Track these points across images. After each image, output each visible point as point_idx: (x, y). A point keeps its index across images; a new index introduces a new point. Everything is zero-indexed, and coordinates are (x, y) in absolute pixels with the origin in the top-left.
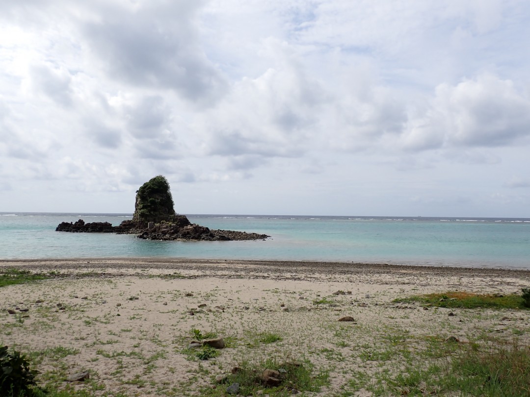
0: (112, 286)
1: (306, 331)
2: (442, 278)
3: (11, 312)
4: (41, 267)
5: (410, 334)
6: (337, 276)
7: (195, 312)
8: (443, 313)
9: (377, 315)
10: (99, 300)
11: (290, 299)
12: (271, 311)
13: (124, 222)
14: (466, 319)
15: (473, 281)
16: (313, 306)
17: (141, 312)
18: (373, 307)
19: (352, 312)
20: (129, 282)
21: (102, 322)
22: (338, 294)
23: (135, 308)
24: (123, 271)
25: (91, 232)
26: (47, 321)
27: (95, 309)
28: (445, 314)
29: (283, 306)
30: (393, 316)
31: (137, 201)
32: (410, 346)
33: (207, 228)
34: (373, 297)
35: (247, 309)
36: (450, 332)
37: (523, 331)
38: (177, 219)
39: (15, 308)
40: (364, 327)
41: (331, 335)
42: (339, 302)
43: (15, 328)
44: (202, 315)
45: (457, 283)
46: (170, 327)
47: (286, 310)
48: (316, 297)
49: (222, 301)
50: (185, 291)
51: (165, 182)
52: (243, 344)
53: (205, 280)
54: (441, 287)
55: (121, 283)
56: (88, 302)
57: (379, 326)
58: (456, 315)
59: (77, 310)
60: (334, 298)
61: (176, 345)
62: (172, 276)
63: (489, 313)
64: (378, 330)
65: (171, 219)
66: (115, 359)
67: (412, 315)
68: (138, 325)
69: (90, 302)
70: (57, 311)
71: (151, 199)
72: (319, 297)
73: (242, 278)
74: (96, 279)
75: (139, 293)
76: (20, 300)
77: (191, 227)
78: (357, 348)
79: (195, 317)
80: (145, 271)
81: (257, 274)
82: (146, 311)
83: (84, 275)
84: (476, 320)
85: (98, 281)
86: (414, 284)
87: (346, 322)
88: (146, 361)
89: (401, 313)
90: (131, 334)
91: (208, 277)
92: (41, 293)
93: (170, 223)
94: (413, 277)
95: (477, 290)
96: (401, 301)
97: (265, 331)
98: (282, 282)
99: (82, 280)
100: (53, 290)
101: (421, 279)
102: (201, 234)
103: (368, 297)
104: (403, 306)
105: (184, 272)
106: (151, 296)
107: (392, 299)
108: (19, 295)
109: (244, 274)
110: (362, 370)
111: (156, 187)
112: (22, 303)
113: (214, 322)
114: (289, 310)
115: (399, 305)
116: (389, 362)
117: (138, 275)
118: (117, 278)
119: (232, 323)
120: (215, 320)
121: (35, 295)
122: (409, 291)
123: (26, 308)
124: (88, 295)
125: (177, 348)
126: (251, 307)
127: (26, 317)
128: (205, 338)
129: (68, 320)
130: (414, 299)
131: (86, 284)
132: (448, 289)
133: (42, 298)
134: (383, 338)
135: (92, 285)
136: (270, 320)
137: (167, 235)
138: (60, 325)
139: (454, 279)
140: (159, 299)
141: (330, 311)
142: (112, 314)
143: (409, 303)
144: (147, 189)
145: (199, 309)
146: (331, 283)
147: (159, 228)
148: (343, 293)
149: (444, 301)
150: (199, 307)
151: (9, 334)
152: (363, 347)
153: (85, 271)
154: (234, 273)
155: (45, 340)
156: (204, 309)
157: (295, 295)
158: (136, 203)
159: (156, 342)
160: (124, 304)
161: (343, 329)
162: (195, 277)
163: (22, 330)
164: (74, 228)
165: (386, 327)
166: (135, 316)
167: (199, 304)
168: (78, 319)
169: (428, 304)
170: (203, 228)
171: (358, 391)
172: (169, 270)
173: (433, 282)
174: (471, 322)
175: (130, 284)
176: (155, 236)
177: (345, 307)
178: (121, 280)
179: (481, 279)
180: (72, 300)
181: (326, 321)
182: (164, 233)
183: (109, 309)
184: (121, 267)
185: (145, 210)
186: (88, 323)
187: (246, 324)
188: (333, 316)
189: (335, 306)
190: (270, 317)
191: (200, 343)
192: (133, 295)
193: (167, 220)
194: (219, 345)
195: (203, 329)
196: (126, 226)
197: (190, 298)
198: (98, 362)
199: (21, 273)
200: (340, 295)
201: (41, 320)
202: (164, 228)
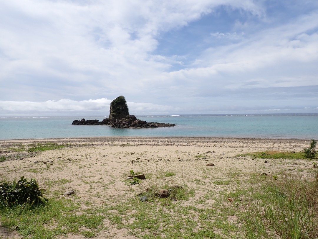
0: (96, 150)
1: (188, 171)
2: (263, 144)
3: (45, 163)
4: (63, 142)
5: (242, 172)
6: (209, 144)
7: (134, 162)
8: (262, 161)
9: (227, 163)
10: (88, 157)
11: (183, 155)
12: (172, 161)
13: (105, 119)
14: (273, 164)
15: (280, 145)
16: (194, 159)
17: (107, 162)
18: (225, 159)
19: (214, 161)
21: (88, 167)
22: (208, 153)
23: (105, 160)
24: (102, 143)
25: (89, 125)
26: (62, 167)
27: (86, 161)
29: (179, 158)
30: (234, 163)
31: (110, 109)
32: (241, 177)
33: (146, 122)
34: (226, 154)
35: (161, 160)
36: (264, 171)
37: (303, 170)
38: (130, 117)
40: (219, 169)
41: (201, 172)
42: (208, 156)
43: (45, 170)
44: (137, 163)
45: (272, 147)
46: (120, 169)
47: (180, 160)
48: (196, 154)
49: (148, 157)
50: (131, 152)
51: (124, 99)
52: (155, 177)
53: (142, 147)
54: (263, 149)
55: (100, 149)
56: (83, 157)
57: (227, 168)
58: (268, 162)
59: (77, 161)
60: (206, 155)
61: (122, 178)
62: (126, 145)
63: (286, 161)
64: (226, 170)
65: (127, 117)
66: (89, 184)
67: (245, 162)
68: (105, 168)
70: (67, 162)
71: (117, 108)
72: (198, 154)
73: (160, 145)
76: (50, 157)
77: (137, 121)
78: (213, 179)
79: (133, 164)
80: (113, 142)
81: (168, 144)
82: (110, 162)
83: (83, 145)
84: (279, 165)
85: (89, 148)
86: (249, 147)
87: (210, 166)
88: (104, 185)
89: (240, 161)
90: (100, 173)
91: (143, 145)
92: (61, 154)
93: (127, 120)
94: (249, 144)
95: (282, 150)
96: (241, 155)
97: (168, 171)
98: (181, 147)
99: (81, 147)
100: (67, 152)
101: (253, 144)
102: (142, 124)
103: (223, 154)
104: (241, 158)
105: (131, 143)
107: (236, 155)
108: (51, 155)
109: (161, 143)
110: (213, 190)
111: (120, 102)
112: (51, 159)
114: (182, 160)
115: (239, 157)
116: (228, 186)
117: (109, 145)
118: (99, 146)
119: (152, 167)
120: (143, 166)
121: (58, 155)
122: (246, 151)
123: (52, 161)
124: (83, 155)
126: (163, 159)
127: (51, 165)
128: (136, 174)
129: (72, 166)
130: (248, 155)
131: (83, 149)
132: (266, 150)
133: (61, 156)
134: (228, 174)
135: (86, 150)
136: (171, 165)
137: (125, 125)
138: (67, 169)
139: (270, 145)
140: (118, 156)
141: (202, 161)
142: (93, 163)
143: (244, 157)
144: (115, 103)
145: (136, 161)
146: (205, 147)
147: (122, 122)
148: (211, 152)
149: (263, 155)
150: (136, 159)
151: (42, 173)
152: (216, 178)
153: (84, 143)
154: (156, 143)
156: (139, 160)
157: (186, 153)
159: (112, 176)
160: (100, 159)
161: (207, 170)
162: (137, 145)
163: (48, 171)
164: (80, 123)
165: (231, 169)
166: (104, 164)
167: (137, 158)
168: (76, 166)
169: (254, 157)
170: (143, 122)
171: (208, 200)
172: (124, 142)
173: (259, 146)
174: (276, 166)
175: (104, 149)
176: (120, 126)
177: (211, 159)
178: (101, 147)
179: (284, 144)
180: (75, 157)
181: (200, 166)
182: (124, 124)
183: (92, 161)
184: (101, 141)
185: (114, 113)
186: (81, 168)
187: (159, 167)
188: (204, 163)
189: (205, 158)
190: (171, 164)
191: (132, 177)
192: (105, 154)
193: (126, 118)
194: (142, 177)
195: (137, 170)
196: (105, 122)
197: (133, 155)
198: (81, 186)
199: (53, 145)
200: (209, 153)
201: (58, 166)
202: (124, 122)
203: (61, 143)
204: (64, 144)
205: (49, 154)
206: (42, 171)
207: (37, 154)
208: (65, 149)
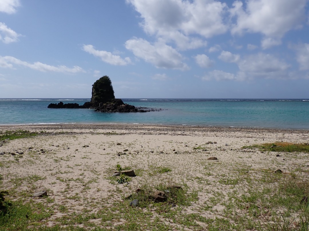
0: (75, 139)
1: (186, 166)
2: (272, 134)
3: (13, 154)
4: (36, 129)
5: (252, 168)
6: (208, 133)
7: (120, 154)
8: (273, 155)
9: (231, 156)
10: (66, 147)
11: (179, 146)
12: (166, 153)
13: (86, 103)
14: (287, 158)
15: (292, 136)
16: (193, 151)
17: (89, 154)
18: (229, 151)
19: (216, 154)
20: (85, 137)
21: (65, 160)
22: (208, 144)
23: (86, 152)
24: (83, 130)
26: (33, 159)
27: (62, 152)
28: (274, 156)
29: (174, 150)
30: (241, 157)
32: (251, 175)
33: (134, 106)
34: (230, 145)
35: (153, 152)
36: (277, 166)
38: (116, 101)
39: (16, 152)
40: (223, 163)
41: (202, 168)
42: (208, 148)
43: (12, 164)
44: (125, 156)
45: (282, 137)
46: (104, 163)
47: (176, 153)
48: (195, 145)
49: (138, 148)
50: (117, 142)
51: (109, 79)
52: (147, 173)
53: (130, 135)
54: (272, 139)
55: (81, 138)
56: (59, 148)
57: (233, 163)
58: (281, 156)
59: (52, 153)
60: (206, 146)
61: (106, 174)
62: (111, 133)
63: (302, 155)
64: (231, 165)
65: (112, 101)
66: (66, 183)
67: (253, 156)
68: (85, 162)
69: (60, 148)
70: (40, 154)
71: (101, 90)
72: (197, 145)
73: (151, 134)
74: (66, 135)
75: (90, 143)
76: (20, 147)
77: (124, 106)
78: (217, 176)
79: (120, 157)
80: (95, 130)
81: (161, 132)
82: (92, 154)
83: (60, 133)
84: (293, 159)
85: (67, 137)
86: (255, 138)
87: (212, 160)
88: (84, 184)
89: (247, 155)
90: (80, 168)
91: (132, 134)
92: (33, 143)
93: (112, 104)
94: (255, 133)
95: (294, 141)
96: (247, 147)
97: (162, 165)
98: (176, 136)
99: (58, 136)
100: (40, 142)
101: (260, 134)
102: (130, 109)
103: (227, 145)
104: (248, 150)
105: (118, 131)
106: (96, 145)
107: (242, 147)
108: (21, 144)
109: (153, 132)
110: (219, 191)
111: (103, 83)
112: (21, 149)
113: (131, 160)
114: (178, 153)
115: (245, 150)
116: (238, 186)
117: (91, 133)
118: (79, 135)
119: (142, 160)
120: (132, 159)
121: (30, 144)
122: (252, 142)
123: (22, 152)
124: (60, 145)
125: (106, 176)
126: (155, 151)
127: (21, 157)
128: (124, 170)
129: (45, 159)
130: (255, 146)
131: (60, 138)
132: (277, 141)
133: (33, 146)
135: (64, 139)
136: (165, 159)
137: (110, 111)
138: (40, 162)
139: (280, 135)
140: (101, 147)
141: (203, 153)
143: (252, 149)
145: (123, 152)
146: (205, 137)
147: (106, 106)
148: (212, 143)
149: (274, 147)
150: (124, 151)
151: (8, 167)
152: (221, 175)
153: (61, 131)
154: (147, 132)
155: (28, 171)
156: (127, 153)
157: (182, 144)
158: (92, 92)
159: (94, 172)
160: (79, 150)
161: (209, 165)
162: (124, 134)
163: (16, 165)
164: (57, 106)
165: (237, 163)
166: (85, 156)
168: (51, 158)
169: (264, 150)
170: (131, 106)
171: (215, 205)
172: (109, 130)
173: (267, 137)
174: (291, 160)
177: (212, 151)
178: (81, 136)
179: (296, 134)
180: (50, 147)
181: (200, 160)
182: (109, 109)
183: (71, 153)
184: (82, 128)
185: (98, 96)
186: (56, 161)
187: (151, 161)
188: (204, 156)
189: (206, 150)
190: (165, 157)
191: (119, 173)
192: (86, 144)
193: (110, 102)
194: (132, 174)
195: (124, 165)
196: (87, 105)
197: (119, 146)
198: (55, 185)
199: (24, 132)
200: (210, 144)
201: (29, 159)
202: (109, 106)
203: (34, 131)
204: (38, 131)
205: (19, 143)
206: (9, 165)
207: (5, 144)
208: (38, 137)
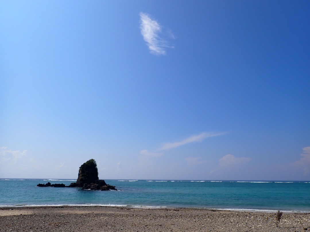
13: (72, 183)
38: (99, 182)
51: (95, 162)
65: (96, 182)
71: (87, 171)
77: (106, 186)
111: (90, 165)
144: (85, 166)
147: (90, 187)
158: (79, 173)
170: (113, 187)
185: (83, 177)
193: (94, 183)
196: (73, 185)
202: (92, 187)
